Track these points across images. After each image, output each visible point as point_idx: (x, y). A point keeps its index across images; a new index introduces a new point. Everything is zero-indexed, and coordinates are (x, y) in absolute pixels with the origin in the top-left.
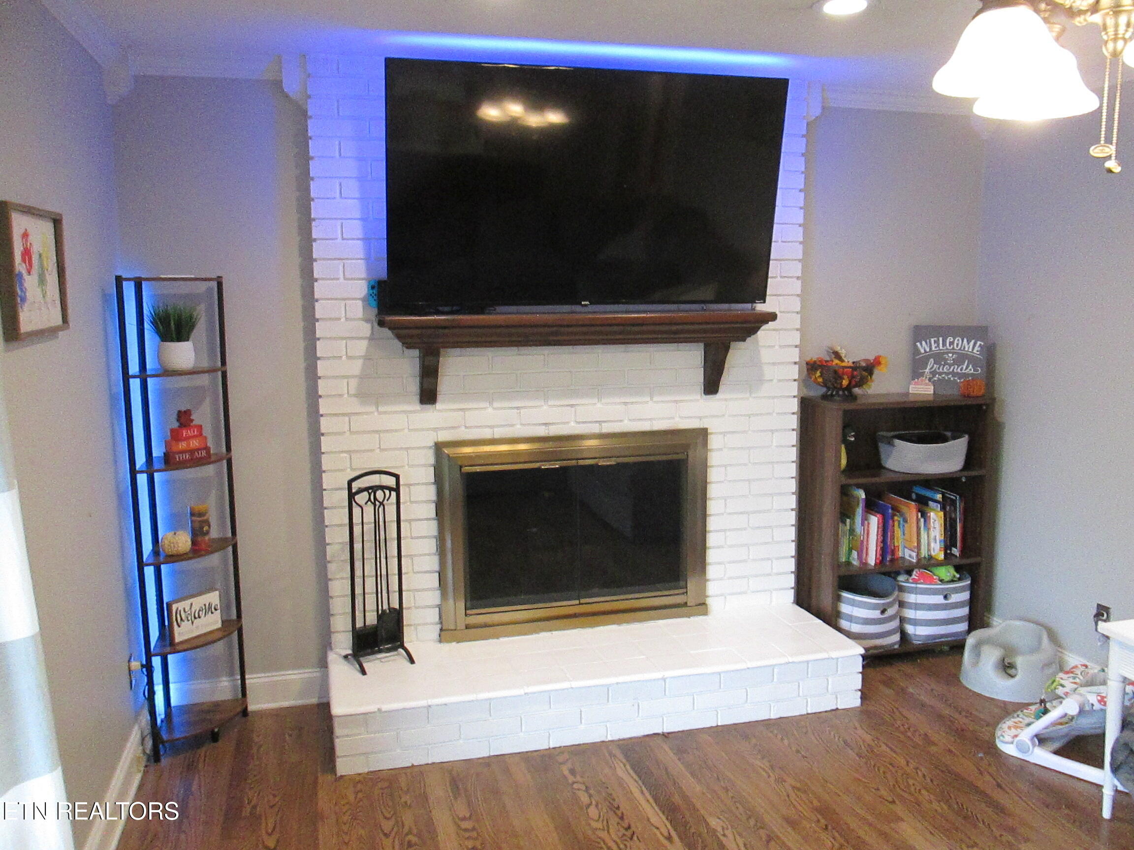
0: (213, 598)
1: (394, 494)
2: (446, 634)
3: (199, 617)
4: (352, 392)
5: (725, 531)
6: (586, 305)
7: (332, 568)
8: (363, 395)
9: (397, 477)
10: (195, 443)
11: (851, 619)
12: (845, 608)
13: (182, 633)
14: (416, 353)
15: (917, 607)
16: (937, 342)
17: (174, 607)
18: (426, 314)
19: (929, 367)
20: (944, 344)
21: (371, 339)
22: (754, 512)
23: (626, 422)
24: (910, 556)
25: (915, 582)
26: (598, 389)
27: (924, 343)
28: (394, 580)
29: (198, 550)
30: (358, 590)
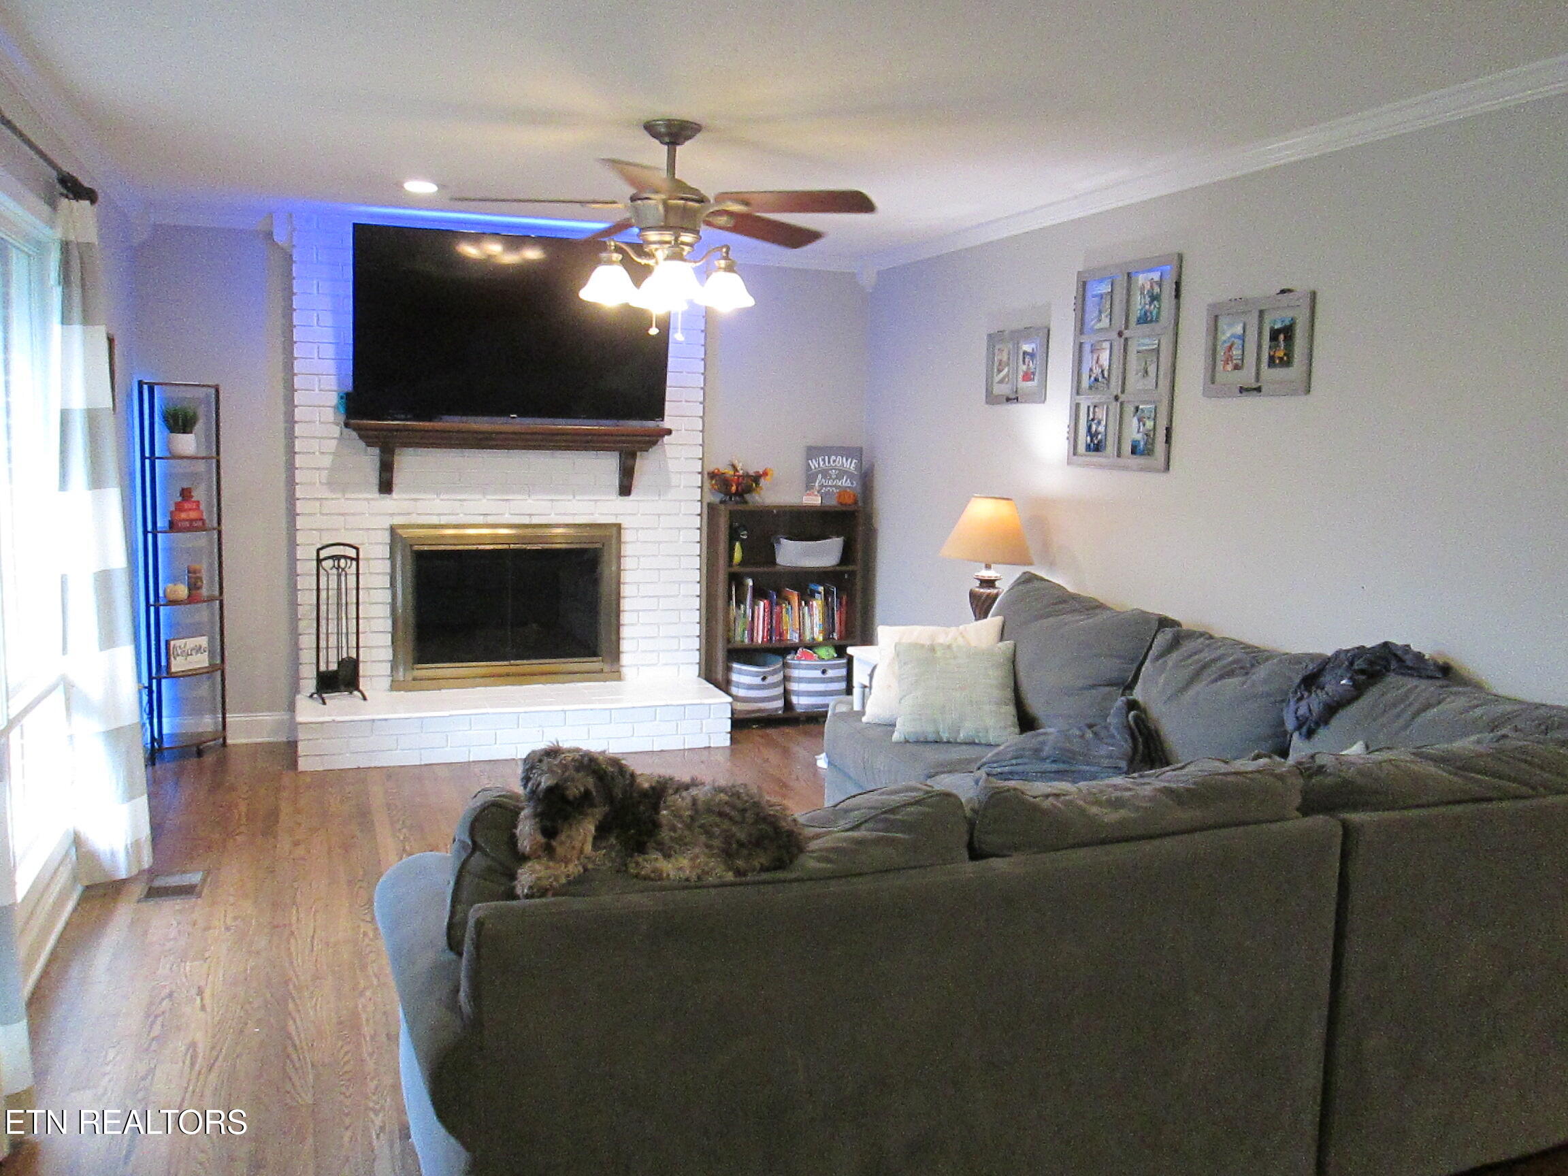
0: (203, 641)
1: (354, 563)
2: (395, 686)
3: (191, 655)
4: (324, 481)
5: (638, 611)
6: (514, 417)
7: (302, 625)
8: (331, 484)
9: (357, 549)
10: (193, 515)
11: (738, 685)
12: (735, 677)
13: (178, 665)
14: (377, 451)
15: (801, 680)
16: (824, 460)
17: (172, 643)
18: (383, 420)
19: (818, 481)
20: (829, 462)
21: (341, 438)
22: (664, 597)
23: (553, 515)
24: (792, 637)
25: (799, 659)
26: (529, 488)
27: (814, 461)
28: (353, 638)
29: (192, 599)
30: (323, 644)
